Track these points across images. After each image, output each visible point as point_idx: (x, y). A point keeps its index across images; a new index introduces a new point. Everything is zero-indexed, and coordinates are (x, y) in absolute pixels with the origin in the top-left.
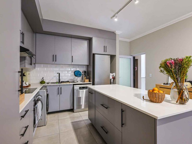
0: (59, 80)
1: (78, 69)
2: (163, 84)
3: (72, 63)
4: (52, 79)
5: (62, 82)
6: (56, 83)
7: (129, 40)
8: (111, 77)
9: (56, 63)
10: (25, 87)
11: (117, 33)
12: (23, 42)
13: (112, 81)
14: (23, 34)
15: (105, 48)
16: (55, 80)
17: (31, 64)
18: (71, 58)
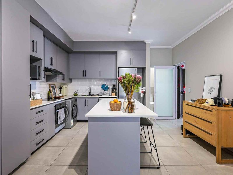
0: (90, 93)
1: (105, 83)
2: (190, 101)
3: (100, 78)
4: (85, 92)
5: (92, 95)
6: (87, 96)
7: (171, 46)
8: (140, 92)
9: (86, 78)
10: (57, 97)
11: (146, 43)
12: (52, 65)
13: (142, 96)
14: (52, 59)
15: (132, 61)
16: (87, 93)
17: (63, 80)
18: (99, 73)
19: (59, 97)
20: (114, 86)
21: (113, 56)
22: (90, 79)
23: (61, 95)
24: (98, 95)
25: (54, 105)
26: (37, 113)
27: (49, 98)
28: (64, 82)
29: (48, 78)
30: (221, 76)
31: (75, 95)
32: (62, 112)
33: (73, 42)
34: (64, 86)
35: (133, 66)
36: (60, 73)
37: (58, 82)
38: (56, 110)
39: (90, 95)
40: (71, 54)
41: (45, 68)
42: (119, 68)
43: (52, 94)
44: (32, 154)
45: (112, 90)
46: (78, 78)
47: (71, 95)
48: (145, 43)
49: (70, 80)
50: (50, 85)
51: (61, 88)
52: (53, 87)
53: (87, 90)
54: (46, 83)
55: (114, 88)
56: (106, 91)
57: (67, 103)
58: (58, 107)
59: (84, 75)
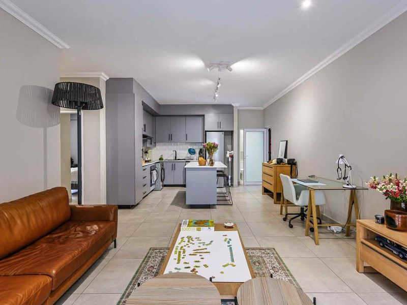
0: (176, 157)
1: (192, 147)
3: (187, 141)
4: (170, 157)
5: (178, 160)
6: (174, 160)
7: (262, 107)
9: (172, 141)
12: (145, 131)
13: (230, 160)
14: (145, 125)
15: (219, 124)
16: (172, 158)
17: (151, 144)
18: (185, 136)
19: (148, 161)
20: (201, 150)
21: (200, 119)
22: (176, 142)
24: (184, 159)
25: (150, 166)
26: (144, 170)
30: (287, 141)
31: (160, 159)
33: (159, 106)
34: (150, 150)
35: (220, 130)
36: (149, 138)
37: (147, 146)
38: (151, 171)
39: (176, 159)
40: (157, 117)
42: (206, 131)
44: (143, 198)
45: (199, 154)
46: (162, 141)
47: (157, 159)
48: (233, 107)
51: (146, 152)
53: (172, 154)
55: (201, 152)
56: (193, 156)
57: (157, 166)
58: (152, 169)
59: (170, 138)
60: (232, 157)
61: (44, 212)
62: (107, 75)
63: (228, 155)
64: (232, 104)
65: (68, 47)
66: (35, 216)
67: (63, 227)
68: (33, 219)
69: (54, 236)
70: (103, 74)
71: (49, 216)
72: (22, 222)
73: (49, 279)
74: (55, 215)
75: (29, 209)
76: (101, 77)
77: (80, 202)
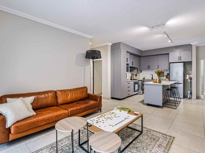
4: (149, 78)
12: (132, 65)
13: (189, 81)
14: (132, 62)
15: (180, 58)
17: (137, 71)
18: (157, 66)
19: (135, 80)
20: (168, 74)
21: (167, 55)
22: (152, 70)
23: (136, 79)
25: (134, 82)
26: (128, 83)
27: (131, 79)
28: (138, 72)
29: (131, 71)
31: (143, 79)
32: (136, 86)
34: (138, 75)
35: (180, 61)
36: (136, 68)
37: (135, 72)
38: (134, 84)
39: (152, 79)
40: (141, 57)
41: (130, 67)
42: (170, 63)
43: (132, 78)
45: (166, 76)
46: (145, 70)
47: (141, 79)
48: (191, 45)
49: (141, 71)
50: (131, 73)
51: (136, 75)
52: (132, 75)
53: (150, 76)
54: (130, 73)
57: (139, 82)
58: (135, 83)
59: (149, 68)
60: (191, 79)
61: (78, 94)
62: (111, 43)
63: (187, 78)
64: (191, 44)
65: (92, 37)
66: (75, 94)
67: (84, 100)
68: (74, 95)
69: (80, 102)
70: (109, 43)
71: (79, 95)
72: (70, 95)
73: (67, 112)
74: (81, 95)
75: (73, 92)
76: (108, 44)
77: (93, 93)
